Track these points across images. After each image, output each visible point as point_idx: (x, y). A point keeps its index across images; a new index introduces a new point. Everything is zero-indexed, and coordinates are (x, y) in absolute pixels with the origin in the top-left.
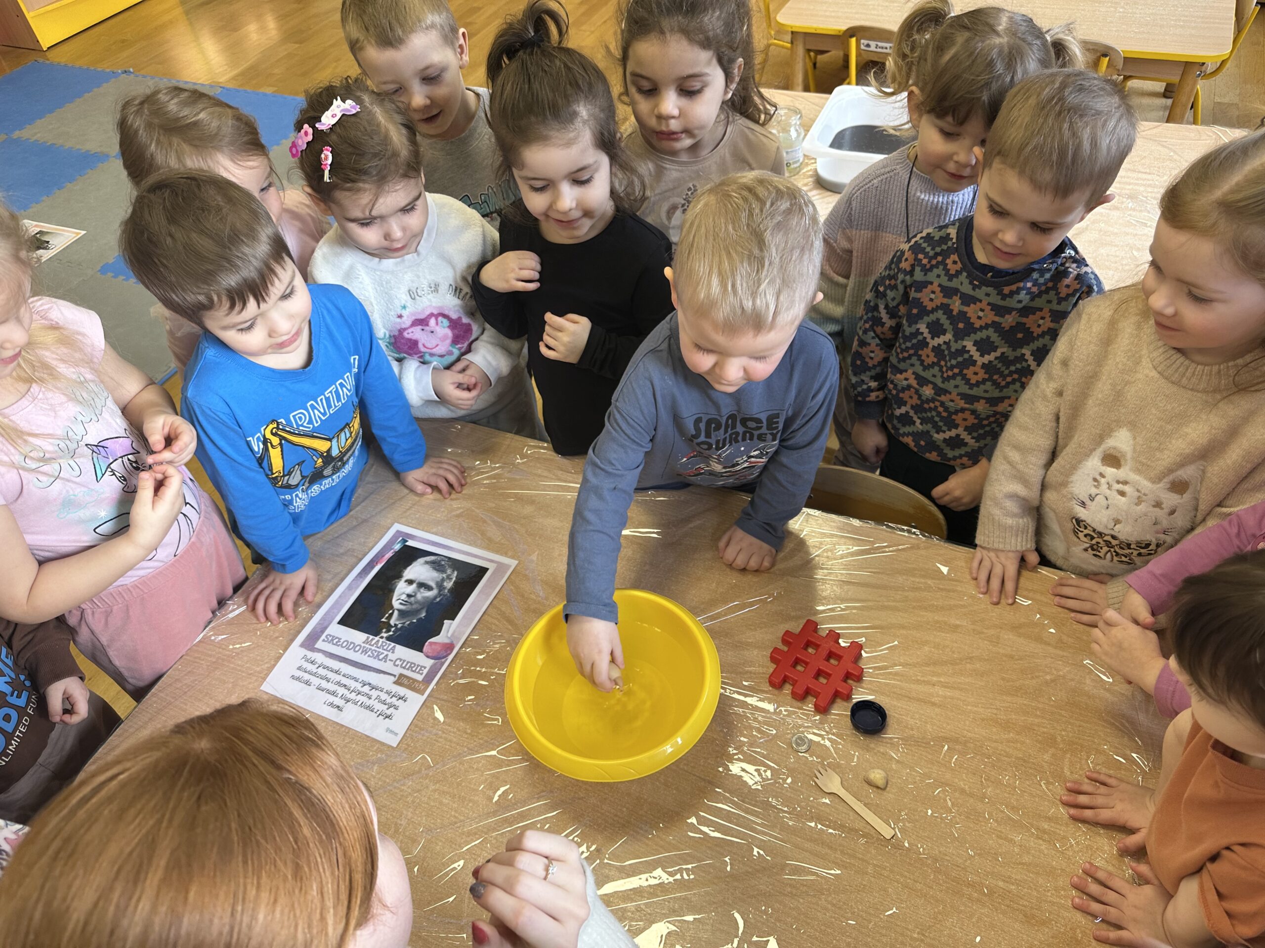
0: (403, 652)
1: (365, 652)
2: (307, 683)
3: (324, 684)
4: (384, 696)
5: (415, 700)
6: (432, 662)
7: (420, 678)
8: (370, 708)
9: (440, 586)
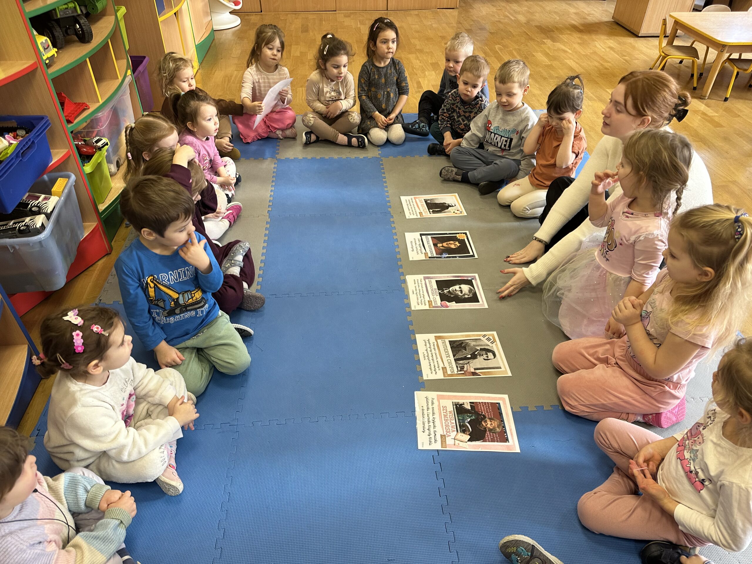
0: (438, 298)
1: (432, 290)
2: (415, 283)
3: (417, 287)
4: (423, 300)
5: (427, 307)
6: (440, 305)
7: (433, 305)
8: (418, 299)
9: (464, 295)
